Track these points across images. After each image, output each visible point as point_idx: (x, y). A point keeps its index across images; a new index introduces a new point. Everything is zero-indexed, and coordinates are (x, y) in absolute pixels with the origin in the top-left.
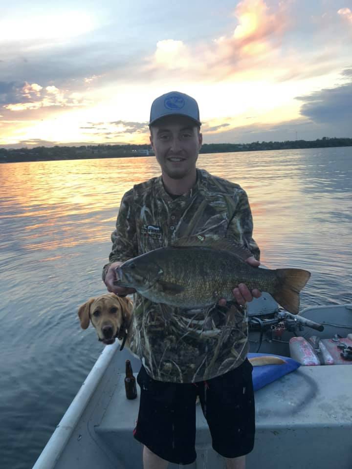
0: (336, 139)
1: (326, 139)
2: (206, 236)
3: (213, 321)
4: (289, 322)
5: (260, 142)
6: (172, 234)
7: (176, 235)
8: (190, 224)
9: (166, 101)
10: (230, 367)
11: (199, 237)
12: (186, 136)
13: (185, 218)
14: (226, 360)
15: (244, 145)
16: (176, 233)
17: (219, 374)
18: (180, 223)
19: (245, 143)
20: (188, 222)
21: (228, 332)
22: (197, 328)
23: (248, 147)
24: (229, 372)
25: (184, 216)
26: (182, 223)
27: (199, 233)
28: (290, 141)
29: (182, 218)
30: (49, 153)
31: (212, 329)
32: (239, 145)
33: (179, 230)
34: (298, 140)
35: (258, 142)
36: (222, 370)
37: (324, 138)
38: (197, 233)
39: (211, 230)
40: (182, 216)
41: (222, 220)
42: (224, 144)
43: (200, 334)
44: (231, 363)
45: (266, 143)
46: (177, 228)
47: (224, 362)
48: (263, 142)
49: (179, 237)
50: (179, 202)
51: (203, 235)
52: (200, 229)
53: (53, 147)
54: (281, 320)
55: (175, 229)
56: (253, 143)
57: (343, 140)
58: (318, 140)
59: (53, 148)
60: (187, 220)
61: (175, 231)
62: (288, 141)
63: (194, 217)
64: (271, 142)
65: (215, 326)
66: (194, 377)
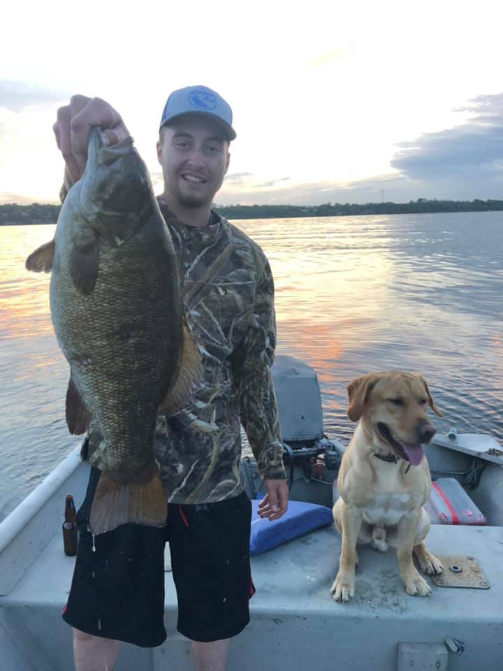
0: (436, 202)
1: (423, 201)
2: (228, 291)
3: (215, 411)
4: (330, 455)
5: (333, 204)
6: (185, 272)
7: (190, 276)
8: (210, 268)
9: (192, 96)
10: (228, 494)
11: (220, 290)
12: (212, 149)
13: (203, 258)
14: (224, 482)
15: (310, 208)
16: (190, 273)
17: (210, 500)
18: (196, 261)
19: (312, 205)
20: (207, 265)
21: (232, 439)
22: (193, 410)
23: (316, 210)
24: (223, 501)
25: (202, 254)
26: (199, 262)
27: (221, 284)
28: (374, 203)
29: (198, 256)
30: (24, 214)
31: (209, 422)
32: (304, 208)
33: (194, 269)
34: (386, 201)
35: (330, 203)
36: (215, 494)
37: (420, 200)
38: (218, 282)
39: (236, 287)
40: (199, 254)
41: (249, 280)
42: (281, 206)
43: (193, 420)
44: (230, 488)
45: (341, 206)
46: (192, 267)
47: (221, 484)
48: (337, 204)
49: (194, 280)
50: (201, 233)
51: (224, 288)
52: (223, 278)
53: (30, 204)
54: (321, 451)
55: (189, 267)
56: (323, 206)
57: (446, 202)
58: (412, 203)
59: (30, 206)
60: (207, 261)
61: (190, 270)
62: (371, 204)
63: (217, 260)
64: (347, 205)
65: (214, 420)
66: (175, 493)
